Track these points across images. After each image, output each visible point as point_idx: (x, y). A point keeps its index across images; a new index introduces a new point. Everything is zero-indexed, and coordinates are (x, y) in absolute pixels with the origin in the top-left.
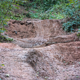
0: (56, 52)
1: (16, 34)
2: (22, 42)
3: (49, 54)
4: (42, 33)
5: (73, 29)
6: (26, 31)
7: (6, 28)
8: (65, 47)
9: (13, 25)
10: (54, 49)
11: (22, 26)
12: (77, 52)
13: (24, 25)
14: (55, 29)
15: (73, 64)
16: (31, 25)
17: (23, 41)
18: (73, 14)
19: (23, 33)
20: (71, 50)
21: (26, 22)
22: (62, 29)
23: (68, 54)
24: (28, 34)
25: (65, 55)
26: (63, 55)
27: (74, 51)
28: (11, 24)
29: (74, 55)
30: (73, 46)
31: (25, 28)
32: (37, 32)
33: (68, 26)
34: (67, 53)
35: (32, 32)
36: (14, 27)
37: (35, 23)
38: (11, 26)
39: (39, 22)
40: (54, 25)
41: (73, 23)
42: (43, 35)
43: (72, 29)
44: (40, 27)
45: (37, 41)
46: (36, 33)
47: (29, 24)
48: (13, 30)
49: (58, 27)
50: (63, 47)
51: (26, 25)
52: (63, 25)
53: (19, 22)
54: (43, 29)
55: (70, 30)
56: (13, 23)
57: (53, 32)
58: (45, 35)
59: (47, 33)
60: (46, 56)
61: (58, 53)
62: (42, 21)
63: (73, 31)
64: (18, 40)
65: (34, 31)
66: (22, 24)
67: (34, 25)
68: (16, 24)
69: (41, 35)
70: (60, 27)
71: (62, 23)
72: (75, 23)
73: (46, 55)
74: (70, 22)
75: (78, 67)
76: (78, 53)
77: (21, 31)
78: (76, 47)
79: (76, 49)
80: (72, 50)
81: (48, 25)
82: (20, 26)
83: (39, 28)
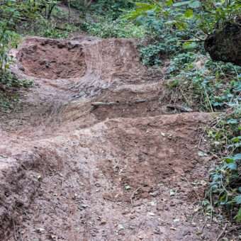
0: (105, 151)
1: (47, 67)
2: (53, 88)
3: (84, 160)
4: (97, 67)
5: (160, 61)
6: (68, 62)
7: (28, 55)
8: (133, 133)
9: (43, 48)
10: (101, 139)
11: (60, 50)
12: (164, 149)
13: (64, 49)
14: (125, 59)
15: (154, 196)
16: (78, 50)
17: (56, 86)
18: (160, 30)
19: (62, 66)
20: (148, 142)
21: (69, 43)
22: (137, 59)
23: (139, 156)
24: (71, 69)
25: (132, 158)
26: (126, 161)
27: (156, 147)
28: (39, 46)
29: (156, 161)
30: (154, 130)
31: (66, 56)
32: (88, 65)
33: (150, 55)
34: (137, 153)
35: (79, 63)
36: (44, 54)
37: (85, 45)
38: (38, 51)
39: (93, 43)
40: (122, 50)
41: (160, 48)
42: (100, 71)
43: (157, 60)
44: (95, 53)
45: (85, 86)
46: (86, 68)
47: (75, 47)
48: (42, 59)
49: (130, 55)
50: (127, 131)
51: (69, 49)
52: (141, 51)
53: (55, 43)
54: (101, 59)
55: (154, 62)
56: (43, 45)
57: (120, 65)
58: (103, 72)
59: (108, 68)
60: (74, 167)
61: (112, 155)
62: (100, 43)
63: (159, 63)
64: (45, 82)
65: (83, 62)
66: (61, 47)
67: (84, 51)
68: (48, 47)
69: (96, 71)
70: (133, 55)
71: (139, 47)
72: (163, 49)
73: (76, 163)
74: (155, 46)
75: (167, 210)
76: (167, 152)
77: (58, 62)
78: (163, 134)
79: (164, 139)
80: (152, 144)
81: (112, 50)
82: (57, 51)
83: (93, 56)
